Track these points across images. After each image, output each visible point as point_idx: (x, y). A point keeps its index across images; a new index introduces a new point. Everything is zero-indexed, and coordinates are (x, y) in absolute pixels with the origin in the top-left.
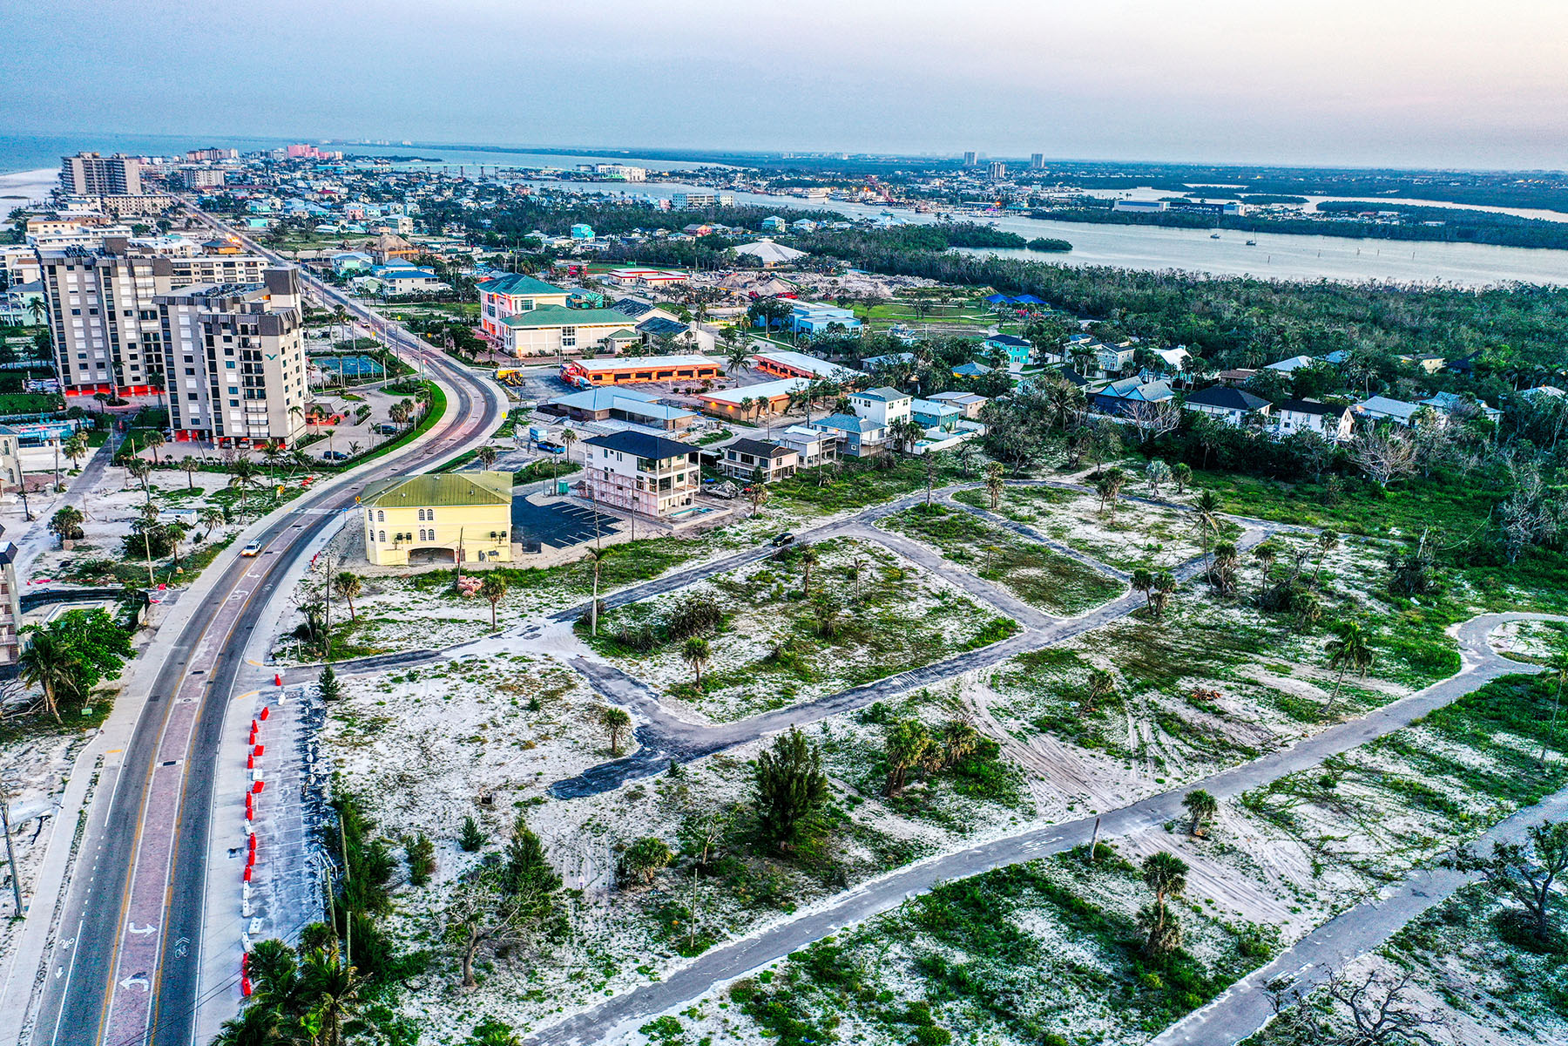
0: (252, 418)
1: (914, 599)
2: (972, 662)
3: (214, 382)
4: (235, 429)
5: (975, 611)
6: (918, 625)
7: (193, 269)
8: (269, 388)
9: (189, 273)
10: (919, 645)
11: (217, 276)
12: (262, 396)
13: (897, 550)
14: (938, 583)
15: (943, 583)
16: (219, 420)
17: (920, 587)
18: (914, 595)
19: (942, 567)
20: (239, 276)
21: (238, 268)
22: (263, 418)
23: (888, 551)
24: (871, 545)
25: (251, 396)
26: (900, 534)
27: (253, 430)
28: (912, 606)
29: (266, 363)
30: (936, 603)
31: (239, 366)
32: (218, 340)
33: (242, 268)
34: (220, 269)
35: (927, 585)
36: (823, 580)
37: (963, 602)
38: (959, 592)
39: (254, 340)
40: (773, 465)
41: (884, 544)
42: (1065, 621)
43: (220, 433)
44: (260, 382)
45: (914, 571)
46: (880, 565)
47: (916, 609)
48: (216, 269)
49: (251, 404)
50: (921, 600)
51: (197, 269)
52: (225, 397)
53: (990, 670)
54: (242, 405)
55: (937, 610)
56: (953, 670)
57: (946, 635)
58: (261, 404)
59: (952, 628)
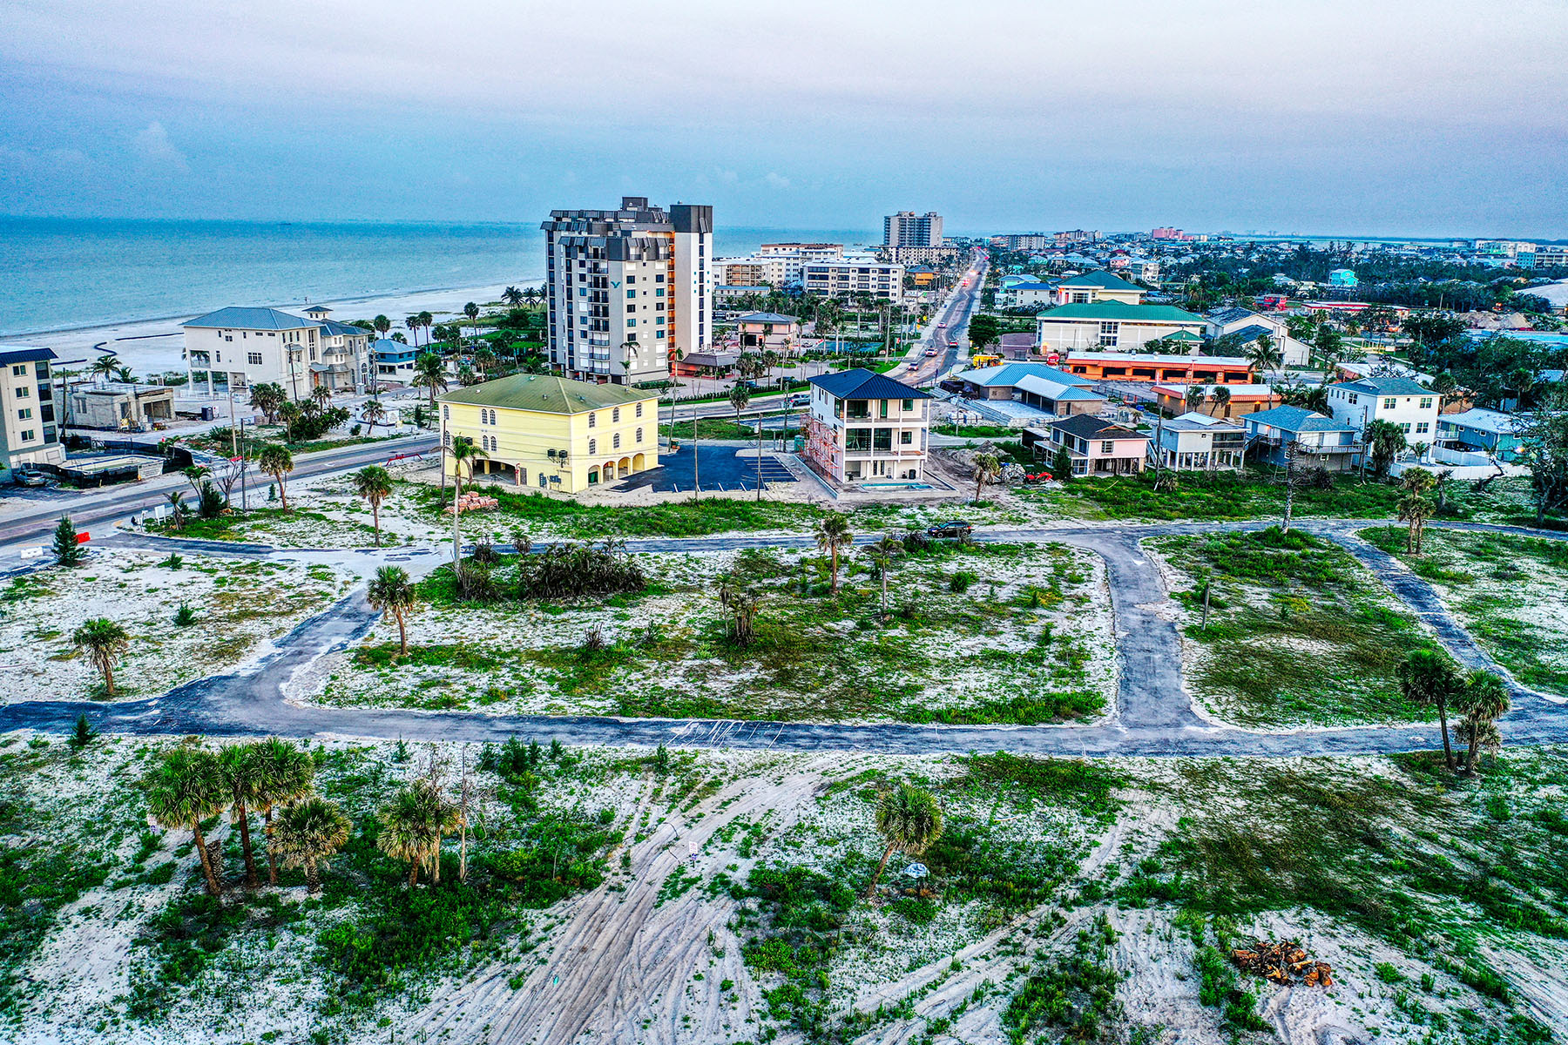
0: (597, 351)
3: (570, 311)
4: (583, 364)
7: (831, 274)
8: (611, 319)
9: (826, 278)
11: (851, 282)
12: (606, 328)
16: (571, 352)
19: (1145, 606)
20: (872, 283)
21: (872, 275)
22: (605, 352)
25: (596, 327)
27: (597, 365)
29: (611, 291)
31: (589, 293)
32: (575, 263)
33: (875, 275)
34: (855, 275)
39: (603, 265)
40: (1095, 450)
43: (572, 366)
44: (606, 313)
48: (851, 275)
49: (597, 337)
51: (834, 274)
52: (578, 327)
54: (589, 336)
58: (605, 338)
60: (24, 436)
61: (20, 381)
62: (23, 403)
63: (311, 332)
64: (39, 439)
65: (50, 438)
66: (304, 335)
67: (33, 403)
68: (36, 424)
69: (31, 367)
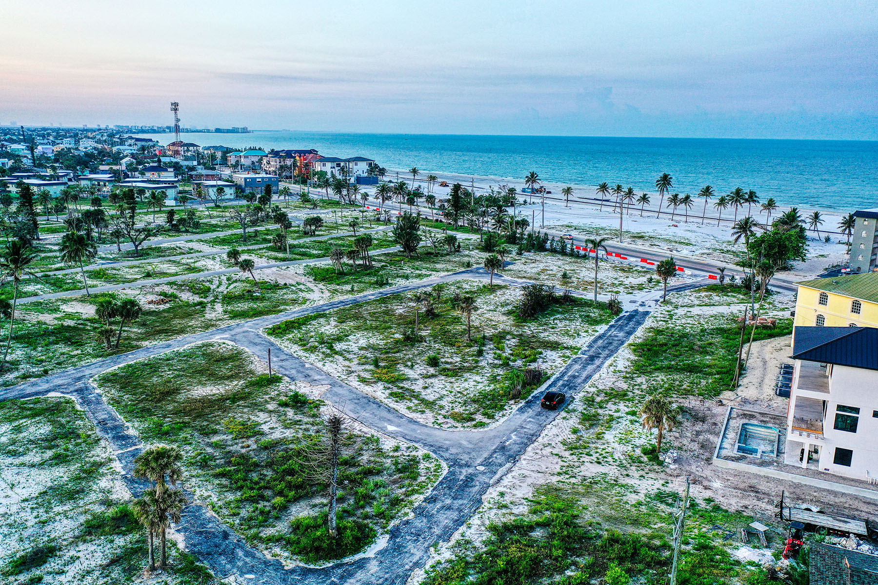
1: (361, 349)
2: (317, 309)
5: (302, 342)
6: (358, 328)
10: (356, 317)
13: (389, 410)
14: (334, 368)
15: (329, 367)
17: (356, 361)
18: (362, 352)
19: (324, 388)
23: (401, 407)
24: (429, 416)
26: (388, 445)
28: (363, 342)
30: (338, 346)
35: (347, 363)
36: (464, 360)
37: (313, 349)
38: (313, 357)
41: (412, 421)
42: (216, 339)
45: (363, 381)
46: (406, 385)
47: (358, 341)
50: (354, 348)
53: (304, 306)
55: (339, 339)
56: (332, 305)
57: (333, 323)
59: (328, 327)
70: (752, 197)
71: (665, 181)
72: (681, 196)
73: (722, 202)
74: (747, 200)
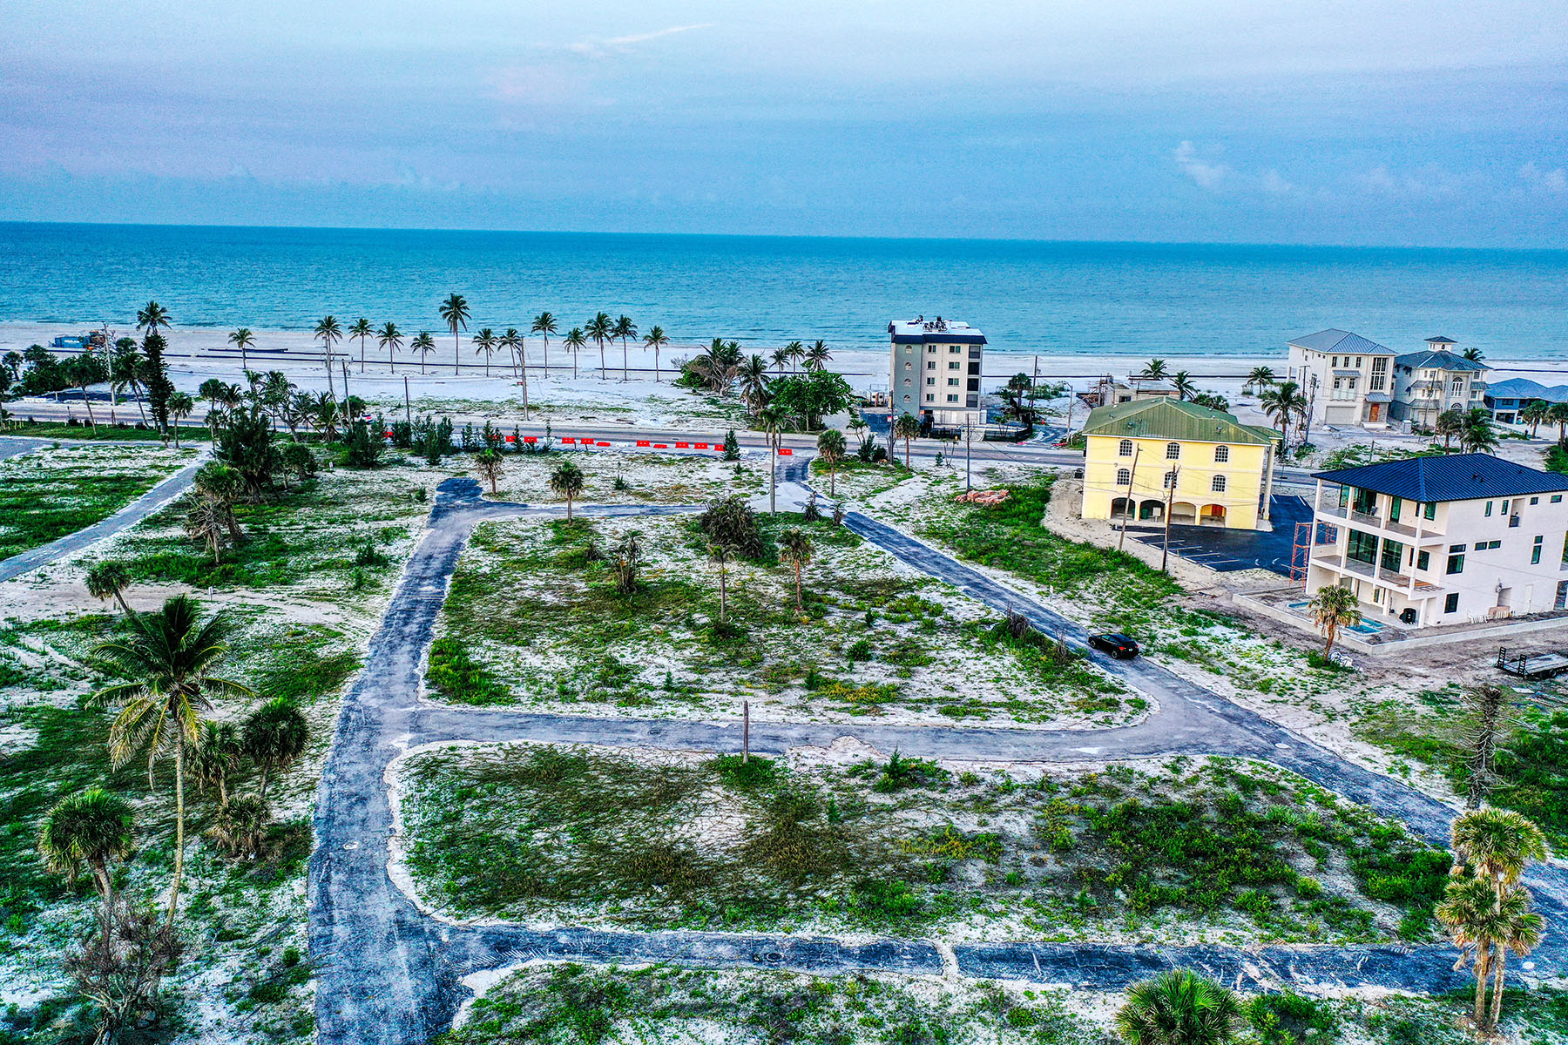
19: (854, 744)
56: (408, 621)
59: (531, 658)
60: (950, 398)
61: (954, 358)
62: (953, 374)
63: (1379, 363)
64: (962, 402)
65: (972, 403)
66: (1367, 363)
67: (963, 375)
68: (962, 391)
69: (965, 348)
70: (624, 328)
71: (455, 308)
72: (499, 332)
73: (575, 337)
74: (617, 332)
